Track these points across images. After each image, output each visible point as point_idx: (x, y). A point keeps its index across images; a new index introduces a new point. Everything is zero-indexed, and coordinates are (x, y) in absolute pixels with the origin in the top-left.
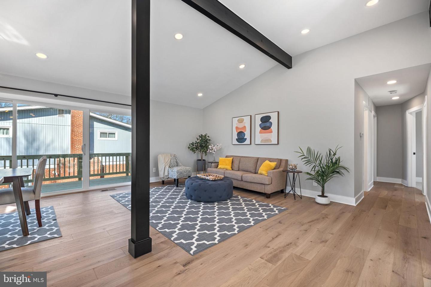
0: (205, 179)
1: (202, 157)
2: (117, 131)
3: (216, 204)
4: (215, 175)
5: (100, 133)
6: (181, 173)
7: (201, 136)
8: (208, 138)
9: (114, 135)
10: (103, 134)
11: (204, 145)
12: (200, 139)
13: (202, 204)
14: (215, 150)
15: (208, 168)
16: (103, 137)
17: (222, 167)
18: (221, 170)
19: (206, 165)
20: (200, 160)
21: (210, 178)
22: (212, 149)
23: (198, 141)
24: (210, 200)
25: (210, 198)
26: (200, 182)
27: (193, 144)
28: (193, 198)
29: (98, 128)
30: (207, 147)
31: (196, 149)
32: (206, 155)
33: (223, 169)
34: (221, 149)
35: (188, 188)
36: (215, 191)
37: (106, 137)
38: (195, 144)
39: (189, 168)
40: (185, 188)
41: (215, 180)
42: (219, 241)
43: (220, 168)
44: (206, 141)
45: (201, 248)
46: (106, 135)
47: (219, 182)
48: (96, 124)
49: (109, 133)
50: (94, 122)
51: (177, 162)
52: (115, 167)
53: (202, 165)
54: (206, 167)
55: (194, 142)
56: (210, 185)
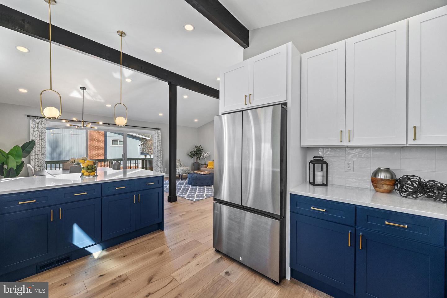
0: (199, 174)
1: (197, 161)
3: (205, 187)
4: (205, 171)
5: (112, 140)
6: (184, 171)
7: (197, 147)
8: (201, 148)
11: (198, 153)
12: (196, 148)
13: (198, 187)
14: (206, 156)
15: (201, 168)
16: (114, 144)
17: (210, 167)
18: (209, 169)
19: (200, 166)
20: (196, 163)
21: (203, 173)
22: (204, 156)
23: (194, 150)
24: (202, 185)
25: (202, 183)
26: (197, 175)
27: (191, 152)
28: (193, 184)
29: (111, 136)
30: (201, 155)
31: (193, 155)
32: (200, 160)
33: (211, 168)
34: (209, 156)
35: (190, 179)
36: (205, 180)
37: (117, 144)
38: (193, 152)
39: (189, 168)
40: (187, 179)
41: (205, 174)
42: (206, 198)
43: (209, 168)
44: (200, 150)
45: (197, 201)
46: (116, 142)
47: (208, 175)
48: (109, 134)
49: (119, 141)
51: (181, 164)
53: (197, 166)
54: (200, 167)
55: (192, 151)
56: (202, 177)
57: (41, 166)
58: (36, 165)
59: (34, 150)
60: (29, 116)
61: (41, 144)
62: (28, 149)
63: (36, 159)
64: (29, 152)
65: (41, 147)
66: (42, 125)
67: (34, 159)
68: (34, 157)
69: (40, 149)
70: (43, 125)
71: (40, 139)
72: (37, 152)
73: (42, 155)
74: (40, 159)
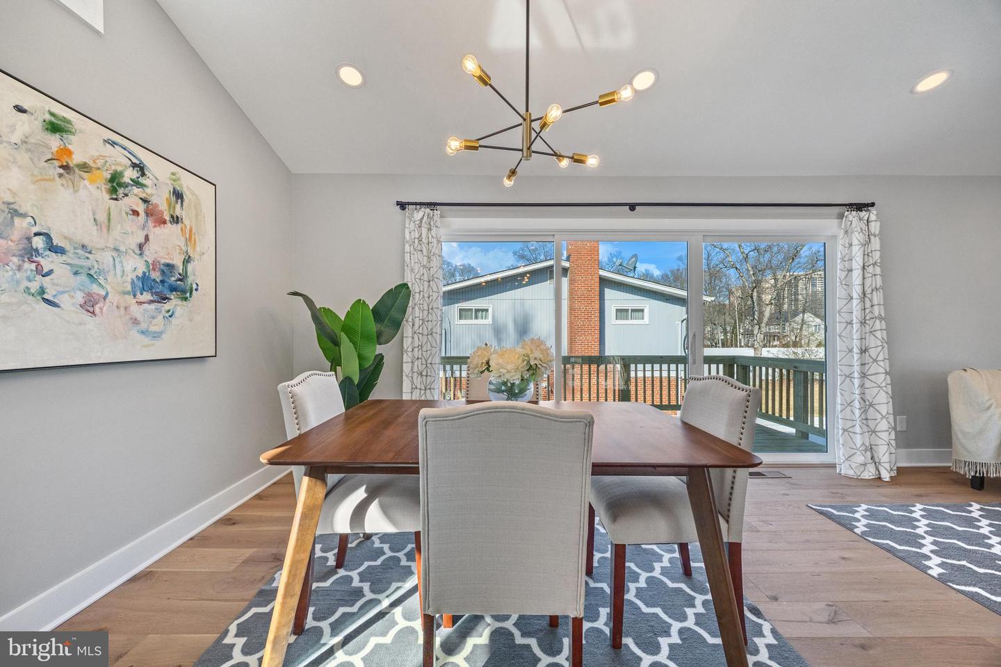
2: (648, 305)
5: (616, 309)
9: (641, 313)
10: (621, 313)
16: (621, 319)
29: (614, 299)
37: (627, 319)
46: (625, 313)
48: (610, 293)
49: (633, 310)
50: (606, 289)
52: (665, 384)
57: (427, 376)
58: (416, 370)
59: (410, 319)
60: (402, 205)
61: (426, 295)
62: (394, 313)
63: (416, 350)
64: (397, 325)
65: (428, 306)
66: (430, 229)
67: (410, 349)
68: (410, 340)
69: (426, 312)
70: (433, 232)
71: (426, 278)
72: (417, 322)
73: (429, 336)
74: (424, 349)
